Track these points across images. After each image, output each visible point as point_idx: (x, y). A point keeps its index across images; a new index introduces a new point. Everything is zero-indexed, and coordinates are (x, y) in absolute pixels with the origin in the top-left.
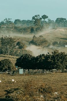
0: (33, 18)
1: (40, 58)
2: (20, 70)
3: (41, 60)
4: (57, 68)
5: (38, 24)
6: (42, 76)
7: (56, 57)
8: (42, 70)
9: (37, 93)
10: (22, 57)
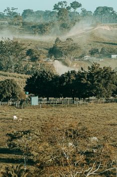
0: (56, 7)
1: (67, 78)
2: (32, 98)
3: (69, 81)
4: (98, 94)
5: (64, 17)
6: (72, 109)
7: (96, 76)
8: (70, 99)
9: (63, 139)
10: (35, 75)
